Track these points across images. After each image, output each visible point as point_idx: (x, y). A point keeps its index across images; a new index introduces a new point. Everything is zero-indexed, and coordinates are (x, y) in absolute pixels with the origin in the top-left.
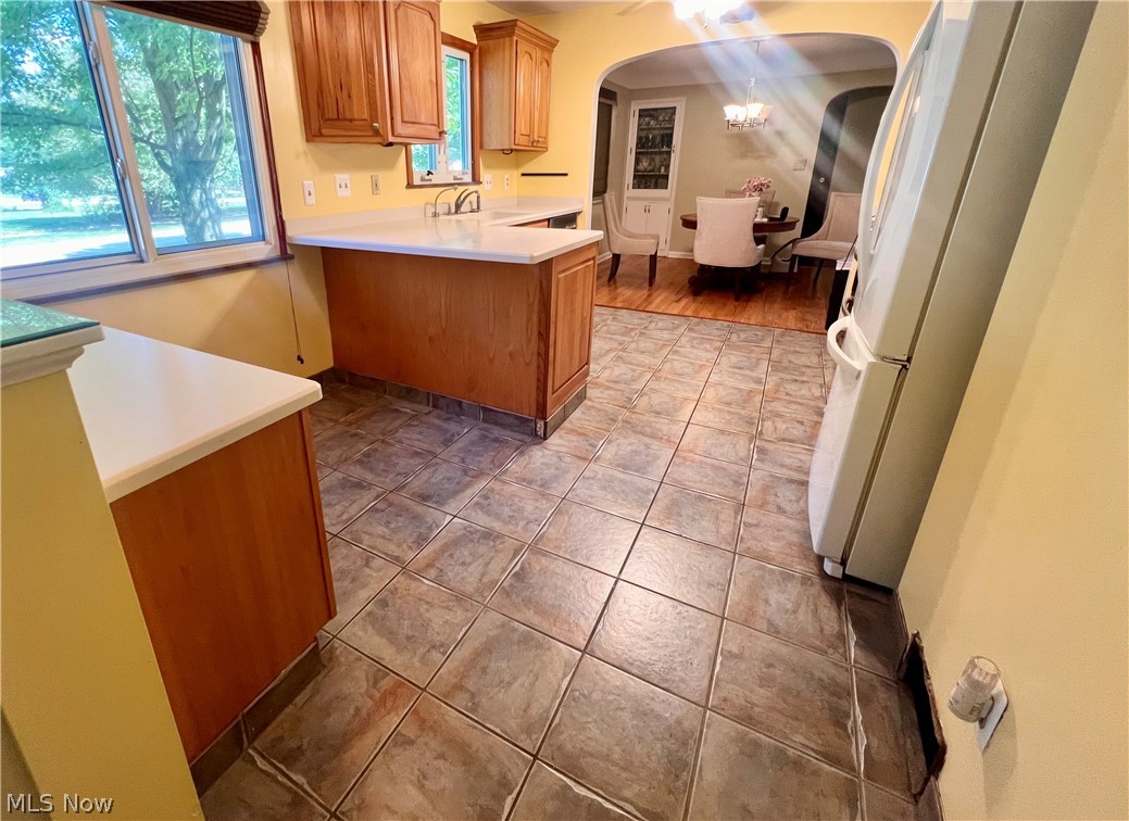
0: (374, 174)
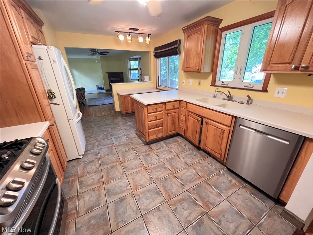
0: (200, 80)
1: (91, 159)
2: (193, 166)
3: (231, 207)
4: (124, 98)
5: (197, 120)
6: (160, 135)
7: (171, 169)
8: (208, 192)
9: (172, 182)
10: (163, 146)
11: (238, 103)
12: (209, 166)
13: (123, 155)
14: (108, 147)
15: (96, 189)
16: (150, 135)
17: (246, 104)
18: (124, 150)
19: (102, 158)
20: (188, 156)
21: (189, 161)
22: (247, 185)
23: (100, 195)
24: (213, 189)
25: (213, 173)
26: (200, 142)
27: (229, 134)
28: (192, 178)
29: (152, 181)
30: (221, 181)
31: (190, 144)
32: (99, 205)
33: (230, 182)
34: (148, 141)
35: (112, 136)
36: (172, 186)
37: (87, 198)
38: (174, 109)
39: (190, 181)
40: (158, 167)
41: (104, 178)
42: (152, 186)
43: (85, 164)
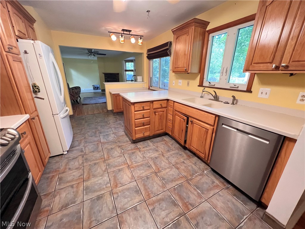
0: (189, 81)
1: (75, 156)
2: (177, 165)
3: (210, 208)
4: (116, 97)
5: (183, 119)
6: (147, 134)
7: (154, 167)
8: (189, 193)
9: (153, 181)
10: (150, 145)
11: (224, 103)
12: (193, 166)
13: (108, 153)
14: (94, 144)
15: (75, 186)
16: (136, 133)
17: (231, 104)
18: (110, 147)
19: (87, 155)
20: (173, 155)
21: (173, 160)
22: (230, 187)
23: (77, 192)
24: (195, 189)
25: (197, 173)
26: (185, 141)
27: (213, 133)
28: (175, 178)
29: (133, 179)
30: (204, 181)
31: (177, 144)
32: (75, 202)
33: (213, 182)
34: (134, 139)
35: (100, 134)
36: (153, 184)
37: (63, 195)
38: (162, 108)
39: (172, 181)
40: (141, 165)
41: (85, 174)
42: (133, 185)
43: (68, 160)
